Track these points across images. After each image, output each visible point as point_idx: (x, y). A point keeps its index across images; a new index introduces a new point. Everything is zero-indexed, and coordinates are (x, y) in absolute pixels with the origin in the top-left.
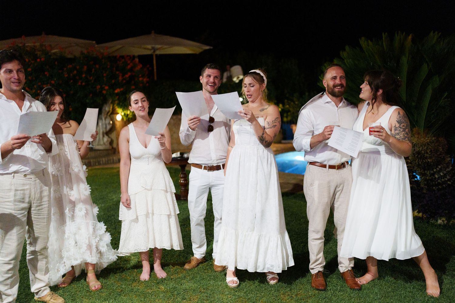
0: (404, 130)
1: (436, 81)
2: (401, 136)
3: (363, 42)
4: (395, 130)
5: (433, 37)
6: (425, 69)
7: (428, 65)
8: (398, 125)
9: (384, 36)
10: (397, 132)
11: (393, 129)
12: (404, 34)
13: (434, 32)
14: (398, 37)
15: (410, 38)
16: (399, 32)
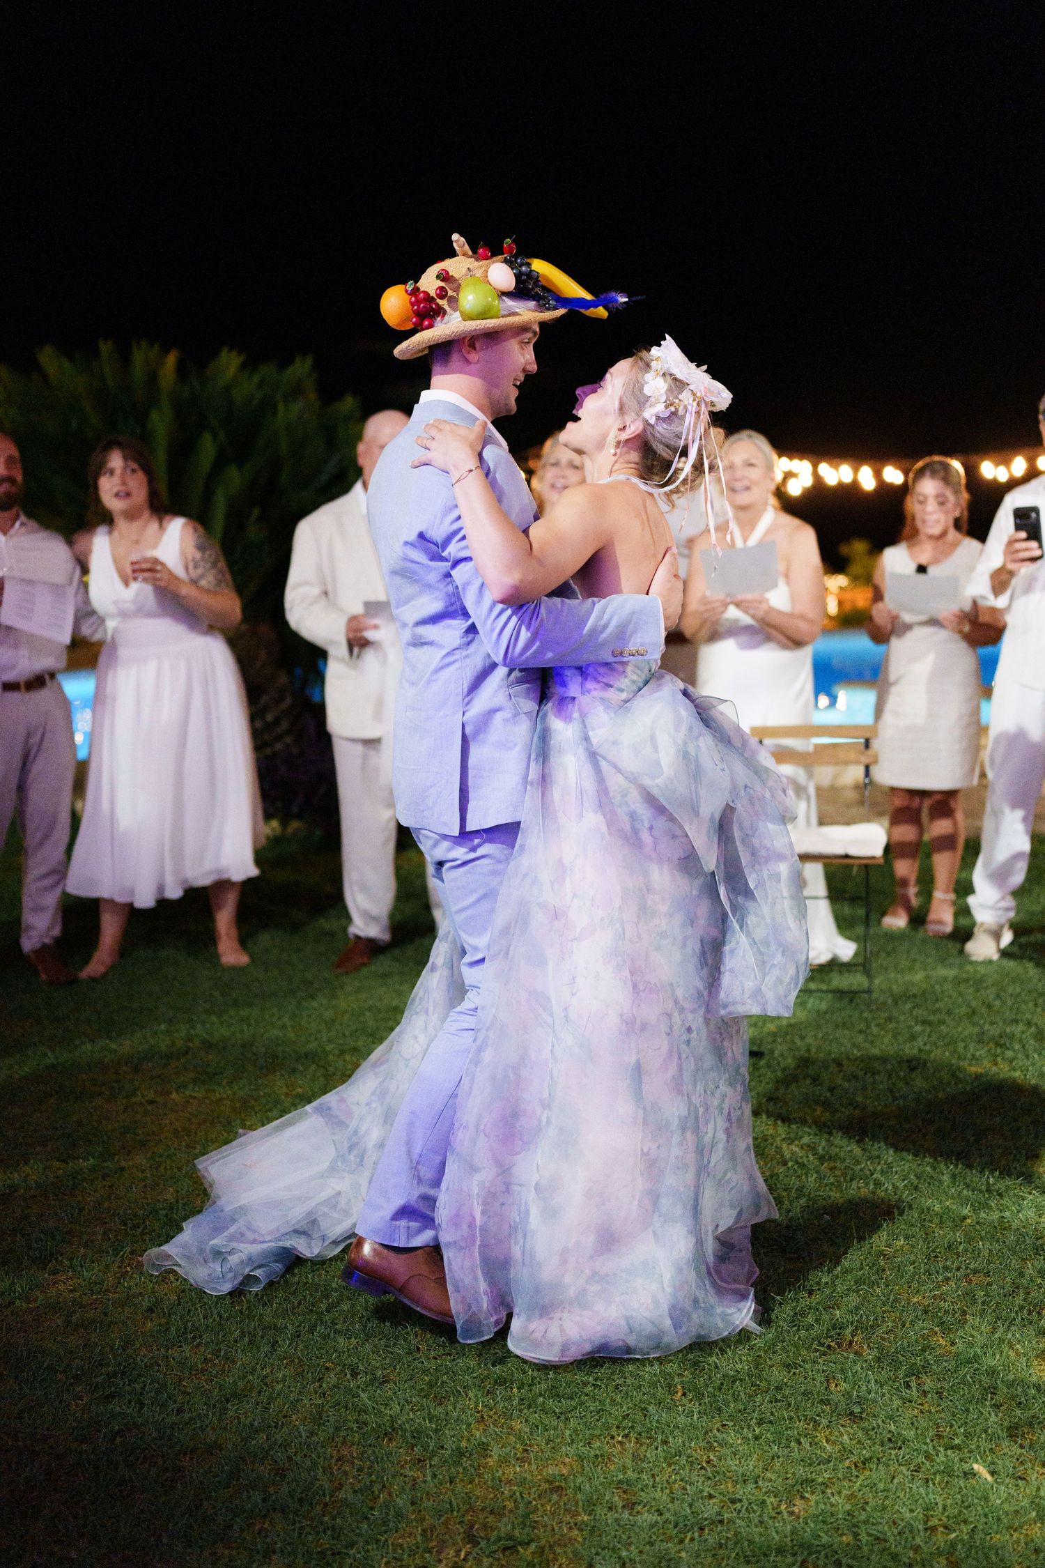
0: (214, 566)
1: (235, 478)
2: (208, 581)
3: (48, 358)
4: (195, 567)
5: (229, 363)
6: (208, 448)
7: (215, 436)
8: (198, 555)
9: (105, 347)
10: (200, 571)
11: (191, 566)
12: (156, 347)
13: (230, 350)
14: (141, 356)
15: (171, 359)
16: (144, 344)
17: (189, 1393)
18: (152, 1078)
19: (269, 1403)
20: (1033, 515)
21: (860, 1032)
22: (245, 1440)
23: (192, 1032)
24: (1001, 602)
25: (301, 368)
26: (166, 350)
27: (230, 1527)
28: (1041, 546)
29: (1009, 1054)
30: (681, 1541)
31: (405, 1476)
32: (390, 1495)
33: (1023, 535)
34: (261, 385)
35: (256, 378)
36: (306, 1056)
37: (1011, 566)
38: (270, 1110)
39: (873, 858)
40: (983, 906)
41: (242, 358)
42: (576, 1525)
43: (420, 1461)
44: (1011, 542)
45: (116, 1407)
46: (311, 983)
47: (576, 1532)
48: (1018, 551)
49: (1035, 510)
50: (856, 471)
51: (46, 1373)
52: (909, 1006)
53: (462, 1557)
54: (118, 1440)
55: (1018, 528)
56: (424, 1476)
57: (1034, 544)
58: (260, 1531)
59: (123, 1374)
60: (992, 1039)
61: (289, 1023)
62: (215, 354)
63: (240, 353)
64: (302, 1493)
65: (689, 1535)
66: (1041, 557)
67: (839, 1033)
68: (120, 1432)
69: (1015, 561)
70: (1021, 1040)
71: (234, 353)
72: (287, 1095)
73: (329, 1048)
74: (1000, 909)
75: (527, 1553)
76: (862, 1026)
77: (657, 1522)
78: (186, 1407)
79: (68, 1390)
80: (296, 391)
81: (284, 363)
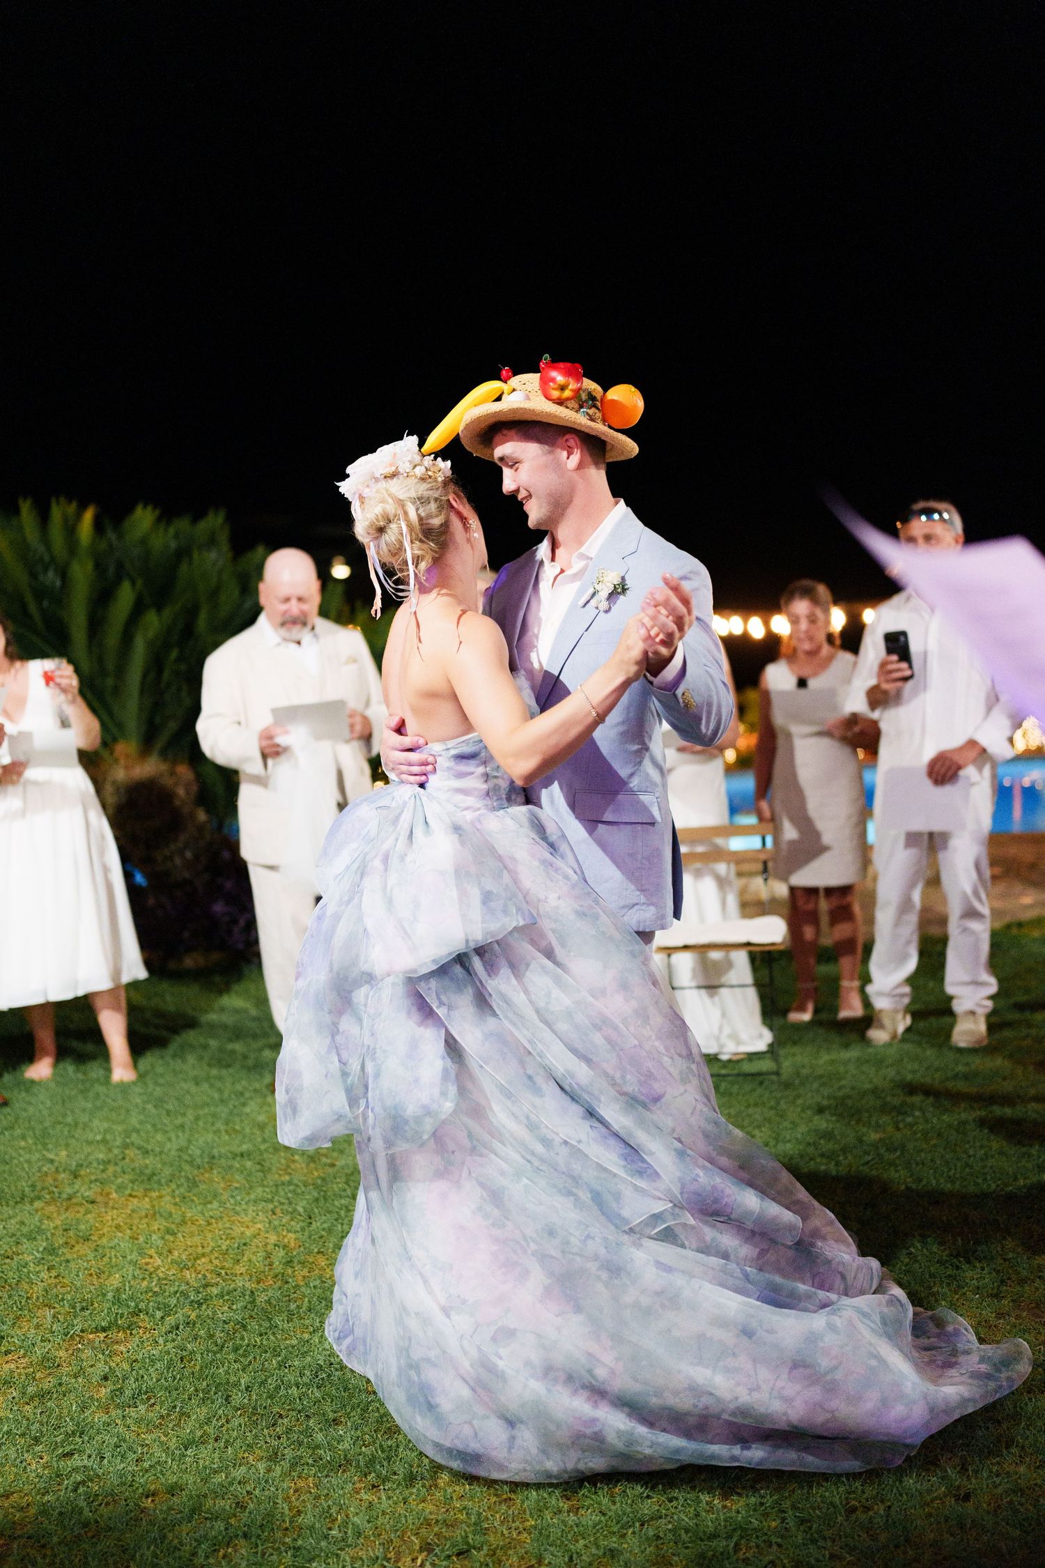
1: (153, 623)
5: (143, 518)
6: (126, 596)
7: (133, 583)
9: (26, 507)
12: (74, 505)
13: (145, 506)
14: (59, 511)
15: (88, 516)
16: (62, 500)
17: (147, 1445)
18: (91, 1182)
19: (227, 1447)
20: (902, 639)
21: (771, 1108)
22: (205, 1481)
23: (128, 1140)
24: (875, 715)
25: (215, 521)
26: (82, 507)
27: (194, 1554)
28: (911, 667)
29: (909, 1120)
30: (624, 1536)
31: (361, 1500)
32: (347, 1516)
33: (895, 658)
34: (176, 536)
35: (171, 531)
36: (242, 1155)
37: (885, 686)
38: (210, 1203)
39: (773, 944)
40: (881, 994)
41: (157, 512)
42: (525, 1530)
43: (374, 1486)
44: (883, 665)
45: (77, 1461)
46: (242, 1094)
47: (525, 1535)
48: (891, 672)
49: (904, 634)
50: (746, 621)
51: (6, 1437)
52: (815, 1085)
53: (419, 1563)
54: (81, 1490)
55: (890, 651)
56: (379, 1498)
57: (904, 665)
58: (224, 1557)
59: (82, 1433)
60: (894, 1108)
61: (223, 1128)
62: (130, 509)
63: (155, 508)
64: (263, 1520)
65: (630, 1531)
66: (911, 677)
67: (751, 1111)
68: (83, 1483)
69: (887, 681)
70: (921, 1109)
71: (149, 508)
72: (224, 1189)
73: (263, 1147)
74: (896, 996)
75: (479, 1556)
76: (773, 1103)
77: (600, 1521)
78: (146, 1457)
79: (28, 1451)
80: (212, 541)
81: (198, 517)
